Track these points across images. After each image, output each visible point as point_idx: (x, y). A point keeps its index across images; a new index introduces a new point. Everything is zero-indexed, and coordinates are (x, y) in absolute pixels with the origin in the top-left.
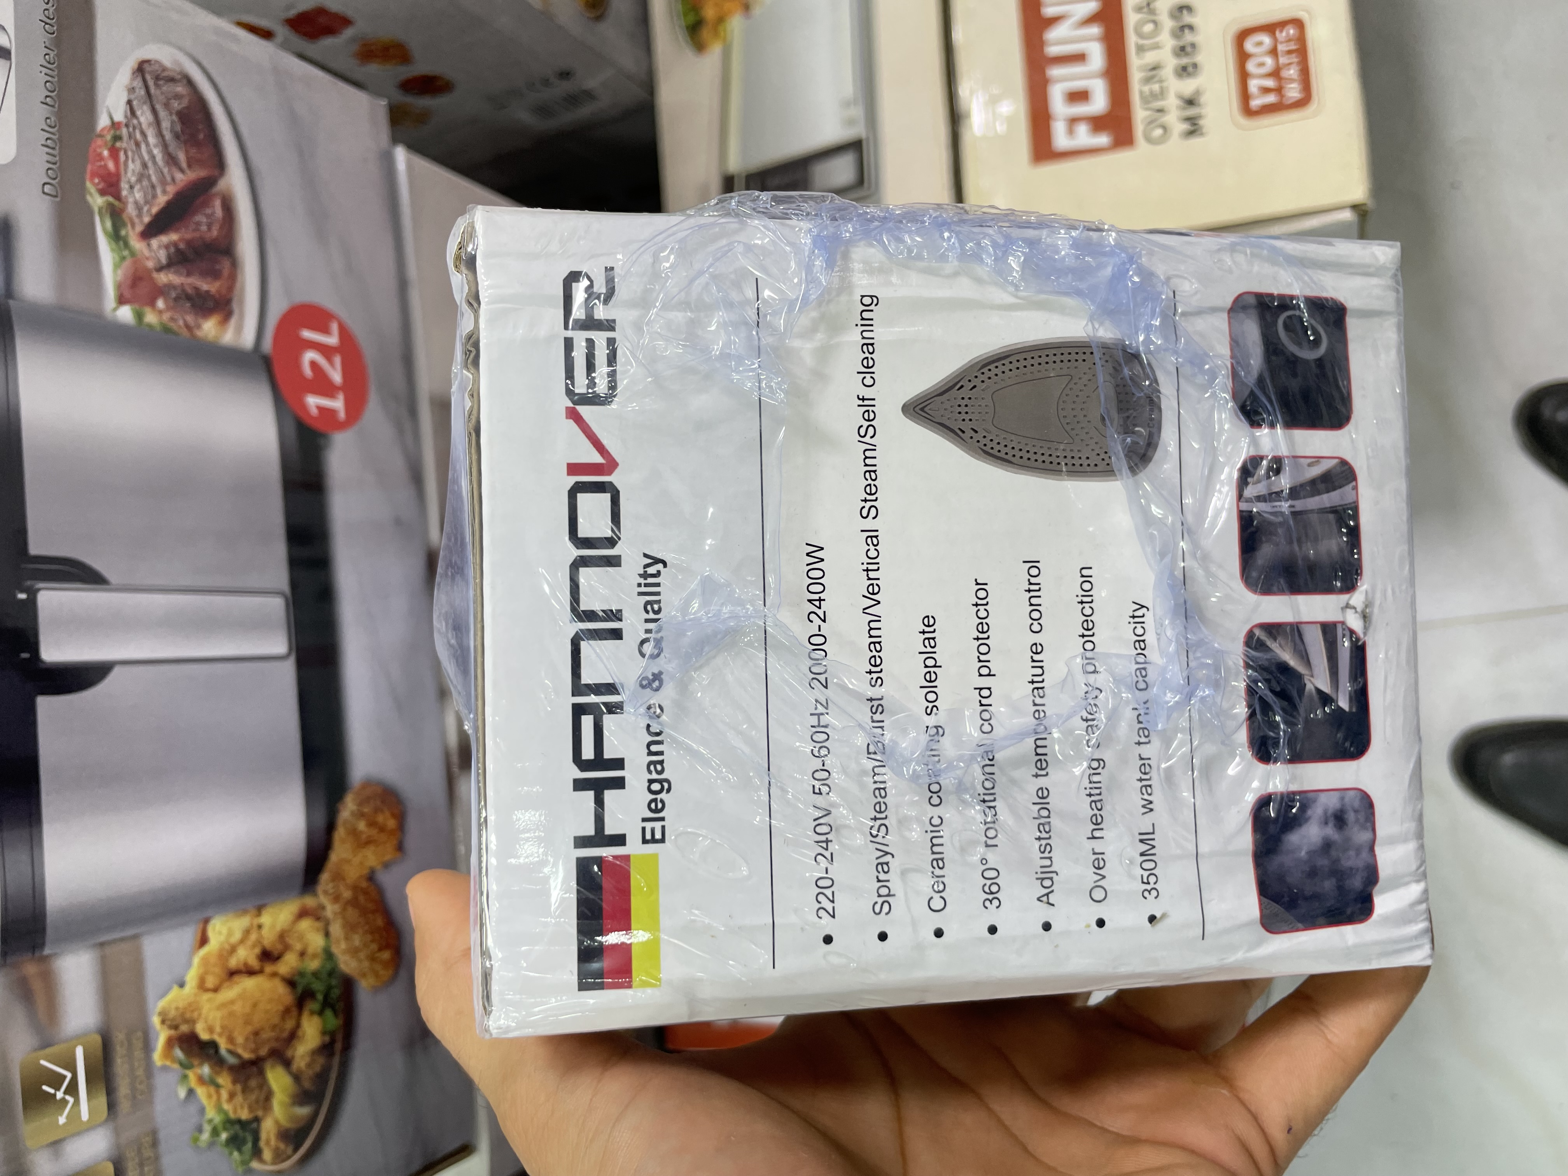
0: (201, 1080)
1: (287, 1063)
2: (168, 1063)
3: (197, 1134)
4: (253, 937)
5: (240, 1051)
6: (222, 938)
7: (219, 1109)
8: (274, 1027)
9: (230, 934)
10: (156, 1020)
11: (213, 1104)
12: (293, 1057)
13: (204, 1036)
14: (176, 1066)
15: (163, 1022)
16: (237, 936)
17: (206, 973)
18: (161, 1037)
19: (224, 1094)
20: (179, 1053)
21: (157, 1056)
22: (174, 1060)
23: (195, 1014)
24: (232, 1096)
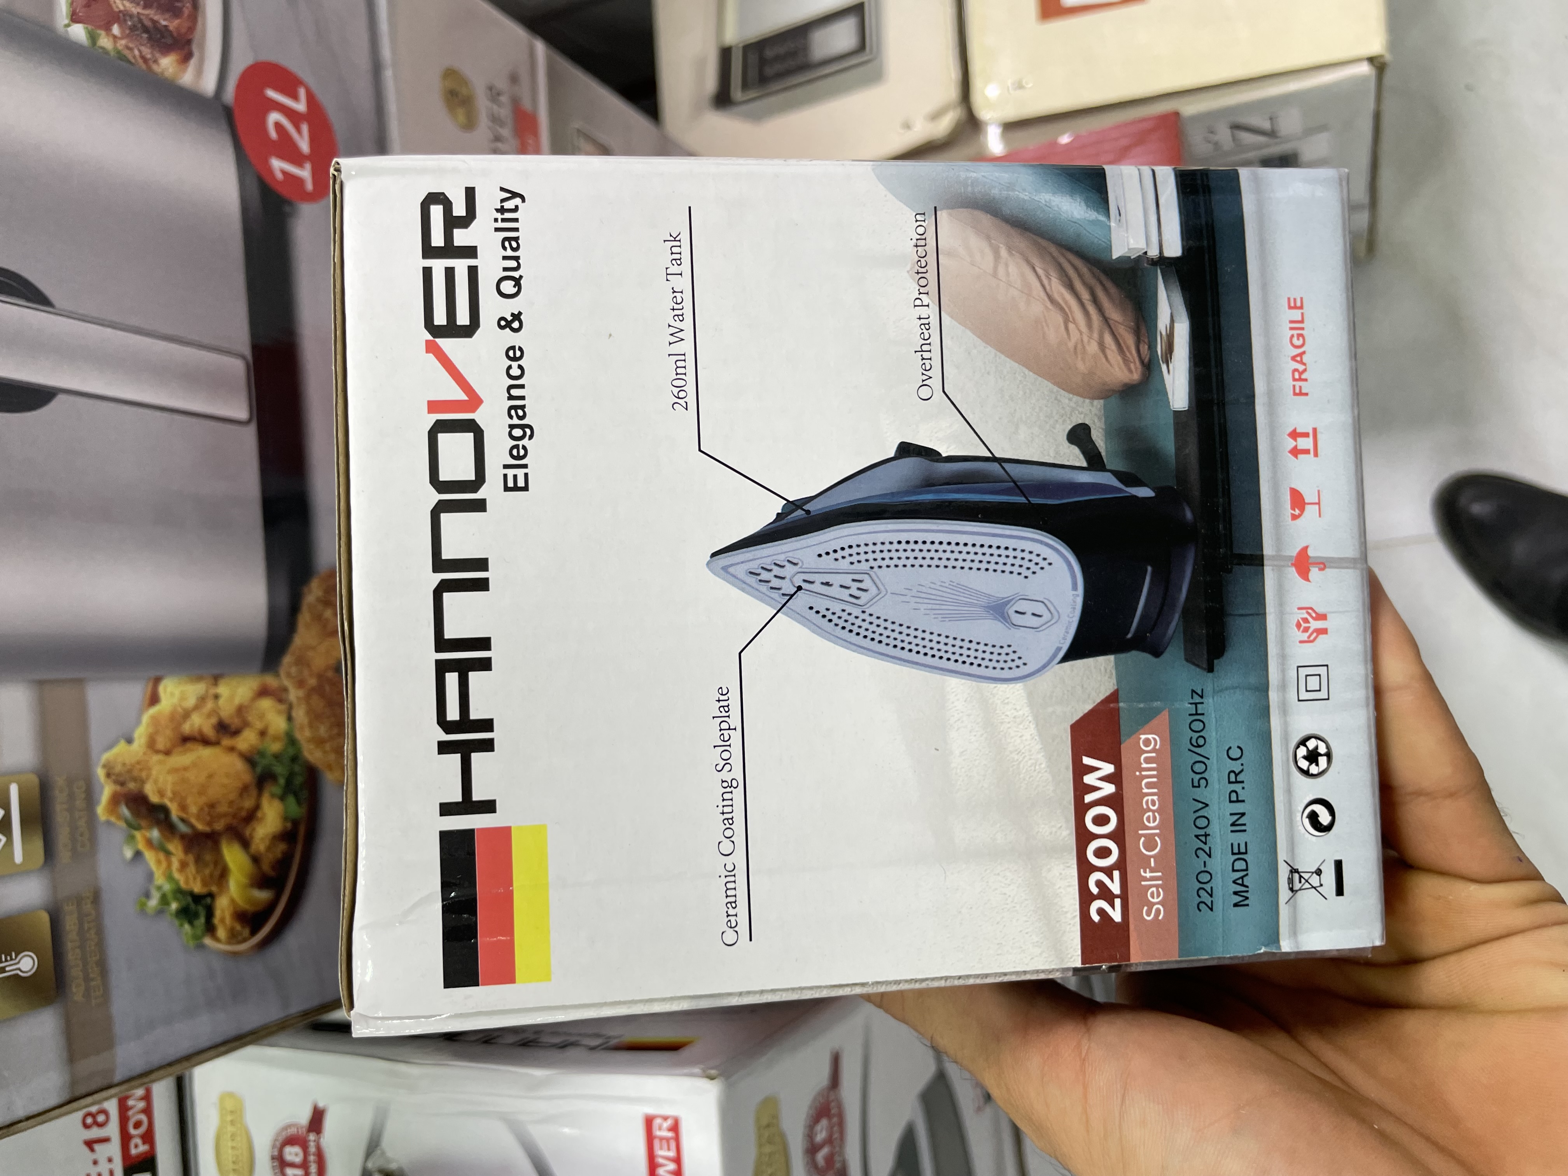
0: (149, 843)
1: (245, 844)
2: (113, 819)
3: (144, 899)
4: (209, 705)
5: (193, 821)
6: (175, 700)
7: (170, 878)
8: (231, 803)
9: (183, 698)
10: (100, 773)
11: (160, 872)
12: (252, 837)
13: (154, 799)
14: (122, 824)
15: (108, 775)
16: (191, 702)
17: (156, 732)
18: (106, 792)
19: (175, 864)
20: (125, 811)
21: (101, 810)
22: (120, 817)
23: (144, 775)
24: (183, 865)
